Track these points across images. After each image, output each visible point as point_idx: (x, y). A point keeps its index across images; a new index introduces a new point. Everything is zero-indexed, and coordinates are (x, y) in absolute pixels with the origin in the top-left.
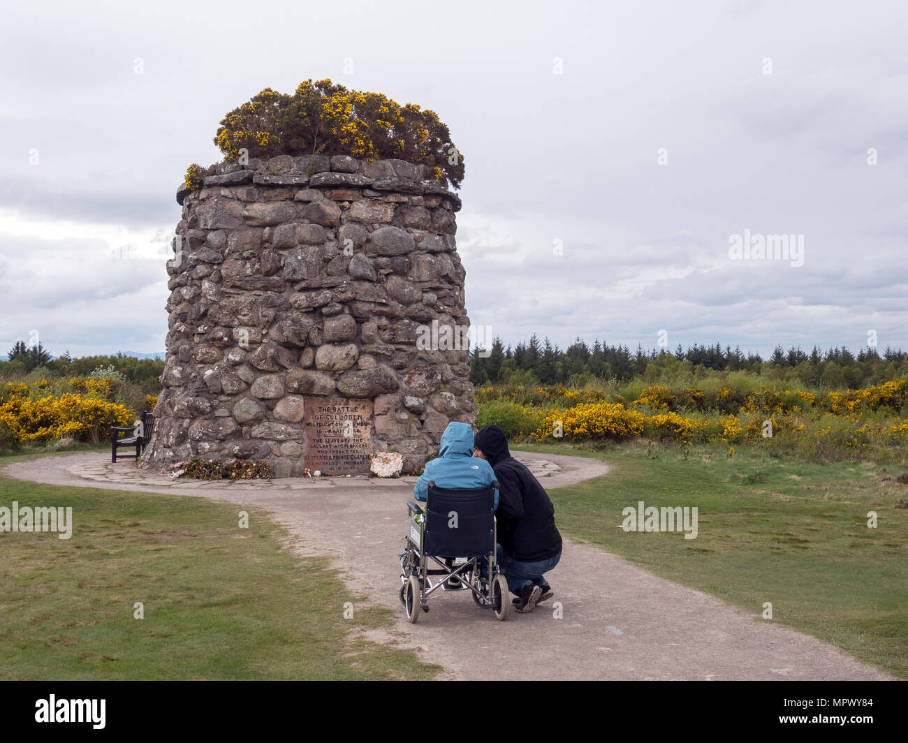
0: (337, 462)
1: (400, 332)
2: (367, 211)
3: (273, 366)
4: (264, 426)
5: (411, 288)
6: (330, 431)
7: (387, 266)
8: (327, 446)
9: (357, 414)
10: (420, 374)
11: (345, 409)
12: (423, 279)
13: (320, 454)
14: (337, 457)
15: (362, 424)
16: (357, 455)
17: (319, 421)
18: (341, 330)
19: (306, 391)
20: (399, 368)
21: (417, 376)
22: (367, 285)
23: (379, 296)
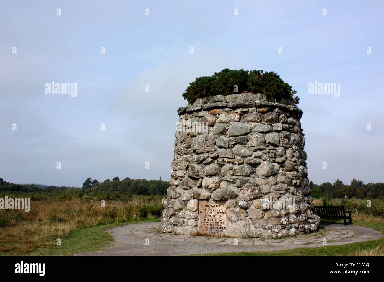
0: (212, 230)
1: (238, 171)
2: (225, 117)
3: (186, 187)
4: (182, 212)
5: (245, 150)
6: (209, 216)
7: (233, 140)
8: (208, 222)
9: (220, 208)
10: (247, 190)
11: (215, 206)
12: (253, 145)
13: (205, 226)
14: (212, 228)
15: (223, 213)
16: (220, 227)
17: (205, 211)
18: (210, 170)
19: (197, 197)
20: (239, 187)
21: (246, 191)
22: (223, 150)
23: (227, 154)
